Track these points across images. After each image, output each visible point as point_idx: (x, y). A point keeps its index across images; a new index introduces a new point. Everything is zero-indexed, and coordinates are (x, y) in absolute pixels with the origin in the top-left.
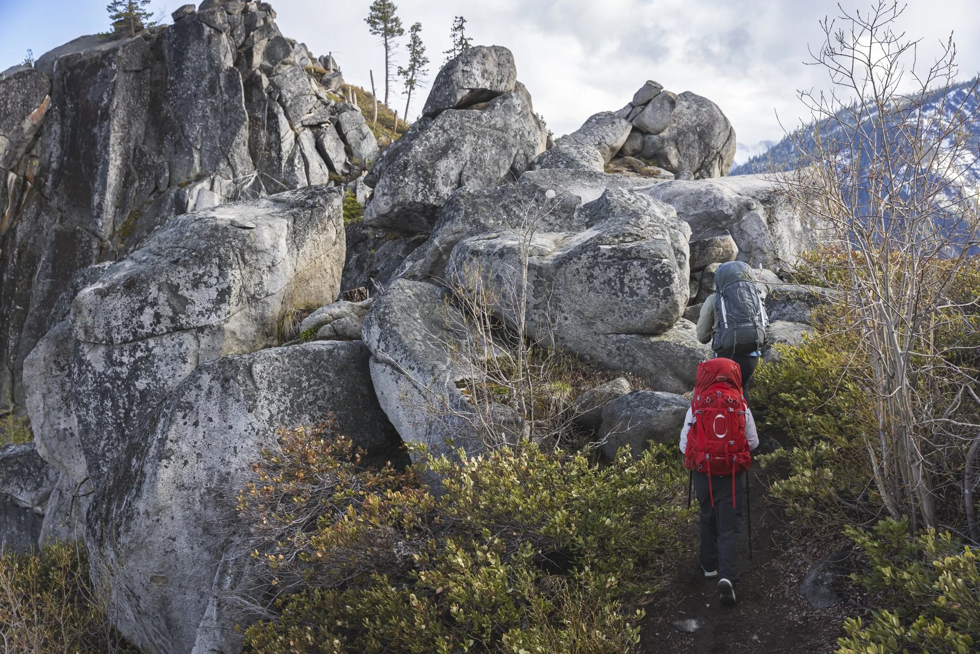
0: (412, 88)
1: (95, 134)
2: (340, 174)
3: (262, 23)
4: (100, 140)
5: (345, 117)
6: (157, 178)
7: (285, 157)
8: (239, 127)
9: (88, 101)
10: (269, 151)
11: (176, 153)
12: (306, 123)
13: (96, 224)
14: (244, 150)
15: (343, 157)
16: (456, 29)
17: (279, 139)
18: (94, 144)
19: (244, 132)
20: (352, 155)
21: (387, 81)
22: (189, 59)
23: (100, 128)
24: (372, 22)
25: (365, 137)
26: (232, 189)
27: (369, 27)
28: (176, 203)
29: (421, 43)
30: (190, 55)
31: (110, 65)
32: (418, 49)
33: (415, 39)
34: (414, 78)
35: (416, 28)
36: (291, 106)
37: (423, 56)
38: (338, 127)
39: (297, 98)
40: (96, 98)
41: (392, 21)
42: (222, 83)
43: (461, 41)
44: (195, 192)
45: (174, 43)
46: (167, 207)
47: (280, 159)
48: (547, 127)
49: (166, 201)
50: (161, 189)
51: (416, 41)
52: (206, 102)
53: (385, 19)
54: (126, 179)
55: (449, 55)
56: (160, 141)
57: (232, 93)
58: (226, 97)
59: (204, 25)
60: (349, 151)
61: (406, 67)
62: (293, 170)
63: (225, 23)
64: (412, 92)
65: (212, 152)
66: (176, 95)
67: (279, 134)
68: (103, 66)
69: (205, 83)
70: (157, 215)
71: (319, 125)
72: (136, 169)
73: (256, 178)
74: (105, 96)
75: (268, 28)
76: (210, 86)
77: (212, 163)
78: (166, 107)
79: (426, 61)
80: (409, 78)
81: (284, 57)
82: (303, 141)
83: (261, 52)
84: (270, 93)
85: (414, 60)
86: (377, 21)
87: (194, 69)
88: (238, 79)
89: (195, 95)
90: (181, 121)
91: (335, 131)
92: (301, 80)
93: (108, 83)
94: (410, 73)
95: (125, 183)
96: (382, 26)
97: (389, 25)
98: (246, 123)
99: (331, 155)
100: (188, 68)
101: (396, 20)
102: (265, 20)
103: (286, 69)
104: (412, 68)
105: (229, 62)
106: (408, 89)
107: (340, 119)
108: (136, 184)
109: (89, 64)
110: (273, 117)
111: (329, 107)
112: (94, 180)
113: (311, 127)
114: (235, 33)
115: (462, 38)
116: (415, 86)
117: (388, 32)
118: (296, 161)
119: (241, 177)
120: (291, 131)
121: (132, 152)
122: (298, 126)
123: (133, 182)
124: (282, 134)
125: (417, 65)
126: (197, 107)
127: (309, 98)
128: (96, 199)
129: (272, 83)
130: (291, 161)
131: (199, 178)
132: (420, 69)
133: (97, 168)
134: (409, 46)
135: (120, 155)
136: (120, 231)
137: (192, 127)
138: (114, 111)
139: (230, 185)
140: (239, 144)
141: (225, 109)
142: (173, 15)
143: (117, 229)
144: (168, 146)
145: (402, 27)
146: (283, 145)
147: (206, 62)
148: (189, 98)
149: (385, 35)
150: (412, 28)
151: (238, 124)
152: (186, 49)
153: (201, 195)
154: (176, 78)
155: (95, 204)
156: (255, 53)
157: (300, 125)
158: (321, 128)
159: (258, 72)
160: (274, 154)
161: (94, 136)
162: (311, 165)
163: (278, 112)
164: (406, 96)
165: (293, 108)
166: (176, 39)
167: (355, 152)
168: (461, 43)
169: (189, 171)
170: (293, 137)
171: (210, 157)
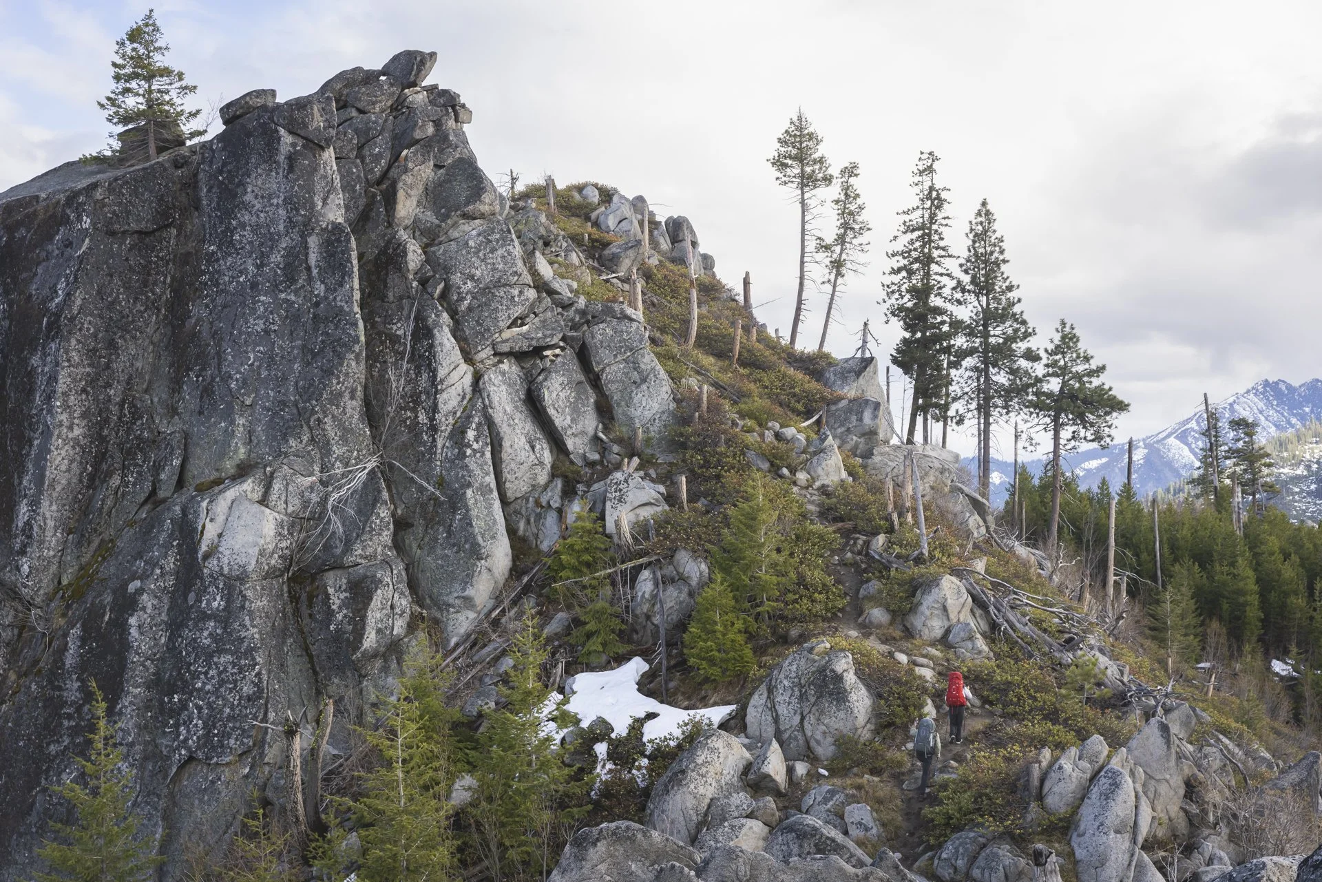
0: (839, 274)
1: (34, 369)
2: (579, 462)
3: (430, 130)
4: (41, 381)
5: (602, 332)
6: (157, 468)
7: (446, 424)
8: (341, 358)
9: (30, 296)
10: (414, 410)
11: (200, 413)
12: (505, 348)
13: (18, 569)
14: (353, 408)
15: (590, 423)
16: (921, 173)
17: (435, 386)
18: (28, 391)
19: (354, 369)
20: (612, 418)
21: (802, 263)
22: (247, 207)
23: (45, 355)
24: (779, 163)
25: (644, 380)
26: (315, 498)
27: (774, 172)
28: (181, 530)
29: (858, 196)
30: (248, 197)
31: (79, 219)
32: (852, 207)
33: (846, 189)
34: (844, 256)
35: (851, 171)
36: (470, 309)
37: (859, 219)
38: (584, 356)
39: (487, 293)
40: (46, 292)
41: (815, 162)
42: (313, 258)
43: (930, 193)
44: (222, 505)
45: (220, 172)
46: (163, 537)
47: (434, 429)
48: (1080, 345)
49: (163, 522)
50: (162, 494)
51: (849, 194)
52: (276, 298)
53: (801, 158)
54: (96, 467)
55: (907, 218)
56: (176, 385)
57: (331, 281)
58: (320, 289)
59: (282, 131)
60: (605, 411)
61: (829, 238)
62: (462, 456)
63: (330, 126)
64: (840, 280)
65: (275, 414)
66: (217, 284)
67: (434, 373)
68: (65, 221)
69: (276, 258)
70: (139, 555)
71: (537, 352)
72: (120, 445)
73: (372, 472)
74: (61, 285)
75: (441, 142)
76: (288, 265)
77: (274, 438)
78: (197, 310)
79: (865, 228)
80: (835, 256)
81: (468, 203)
82: (492, 389)
83: (417, 192)
84: (424, 282)
85: (846, 226)
86: (789, 162)
87: (256, 229)
88: (348, 250)
89: (254, 286)
90: (218, 344)
91: (575, 366)
92: (500, 252)
93: (71, 258)
94: (838, 249)
95: (92, 477)
96: (797, 171)
97: (808, 169)
98: (357, 348)
99: (560, 420)
100: (243, 226)
101: (821, 161)
102: (438, 124)
103: (471, 230)
104: (841, 239)
105: (335, 212)
106: (832, 277)
107: (588, 340)
108: (115, 481)
109: (41, 216)
110: (423, 332)
111: (571, 312)
112: (22, 471)
113: (519, 356)
114: (366, 152)
115: (931, 188)
116: (844, 271)
117: (807, 181)
118: (471, 434)
119: (339, 469)
120: (464, 367)
121: (115, 409)
122: (484, 353)
123: (109, 474)
124: (441, 373)
125: (850, 233)
126: (254, 310)
127: (516, 292)
128: (23, 510)
129: (429, 259)
130: (458, 434)
131: (243, 472)
132: (855, 241)
133: (31, 446)
134: (837, 202)
135: (83, 416)
136: (70, 585)
137: (241, 355)
138: (73, 319)
139: (312, 488)
140: (340, 394)
141: (315, 316)
142: (221, 110)
143: (65, 582)
144: (189, 398)
145: (830, 171)
146: (441, 398)
147: (282, 212)
148: (240, 292)
149: (802, 186)
150: (843, 172)
151: (339, 348)
152: (242, 184)
153: (236, 513)
154: (219, 248)
155: (20, 524)
156: (401, 194)
157: (489, 351)
158: (543, 358)
159: (403, 235)
160: (422, 418)
161: (31, 374)
162: (506, 444)
163: (436, 324)
164: (829, 288)
165: (475, 314)
166: (225, 164)
167: (618, 412)
168: (929, 197)
169: (222, 455)
170: (468, 380)
171: (271, 425)
